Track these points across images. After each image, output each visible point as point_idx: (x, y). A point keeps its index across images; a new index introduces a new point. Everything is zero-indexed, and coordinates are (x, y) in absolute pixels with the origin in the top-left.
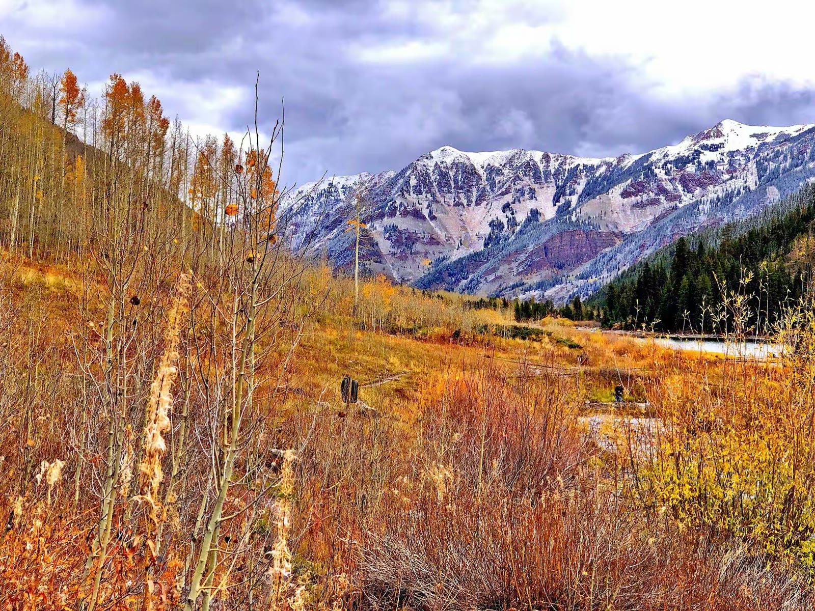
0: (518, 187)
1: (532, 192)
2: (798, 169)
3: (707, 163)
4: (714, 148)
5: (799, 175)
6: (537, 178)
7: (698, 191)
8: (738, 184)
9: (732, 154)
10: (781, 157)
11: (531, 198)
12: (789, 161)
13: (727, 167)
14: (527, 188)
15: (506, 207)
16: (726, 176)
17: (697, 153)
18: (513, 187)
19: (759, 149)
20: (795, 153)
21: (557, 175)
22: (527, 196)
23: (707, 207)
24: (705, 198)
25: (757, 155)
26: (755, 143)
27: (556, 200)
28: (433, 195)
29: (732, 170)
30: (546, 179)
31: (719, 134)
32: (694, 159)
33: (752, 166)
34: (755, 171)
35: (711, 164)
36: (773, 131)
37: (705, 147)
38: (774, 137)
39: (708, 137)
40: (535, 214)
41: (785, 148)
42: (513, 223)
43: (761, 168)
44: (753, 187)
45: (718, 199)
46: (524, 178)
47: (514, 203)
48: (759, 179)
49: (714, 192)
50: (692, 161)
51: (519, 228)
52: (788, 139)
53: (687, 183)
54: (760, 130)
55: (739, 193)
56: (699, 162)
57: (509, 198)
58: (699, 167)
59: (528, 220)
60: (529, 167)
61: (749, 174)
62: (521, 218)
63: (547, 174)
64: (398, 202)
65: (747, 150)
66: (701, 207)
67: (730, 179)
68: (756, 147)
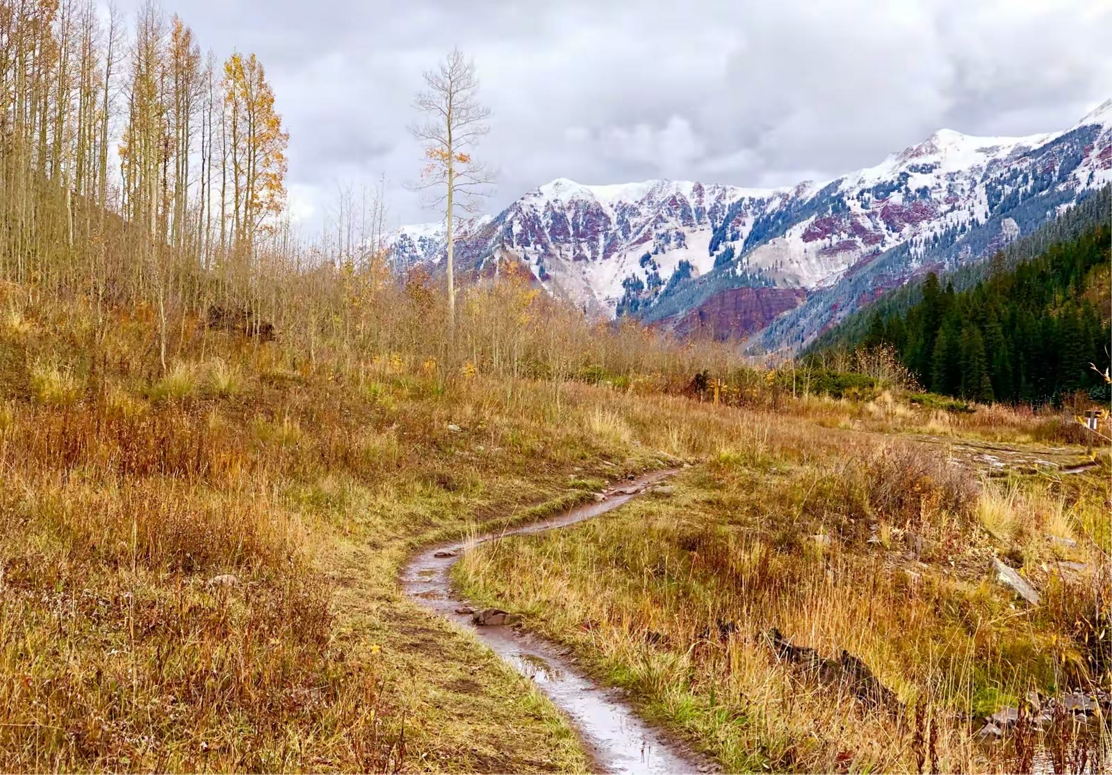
0: (661, 231)
1: (681, 237)
2: (1044, 193)
3: (918, 191)
4: (926, 169)
5: (1046, 201)
6: (686, 217)
7: (907, 229)
8: (962, 216)
9: (951, 176)
10: (1020, 179)
11: (679, 246)
12: (1031, 182)
13: (945, 194)
14: (673, 233)
15: (646, 259)
16: (944, 207)
17: (905, 176)
18: (654, 232)
19: (989, 169)
20: (1039, 171)
21: (713, 213)
22: (673, 243)
23: (921, 250)
24: (917, 238)
25: (986, 177)
26: (983, 160)
27: (713, 247)
28: (545, 246)
29: (952, 200)
30: (699, 217)
31: (933, 150)
32: (900, 184)
33: (980, 191)
34: (984, 198)
35: (924, 192)
36: (1006, 145)
37: (915, 169)
38: (1008, 151)
39: (918, 154)
40: (685, 267)
41: (1025, 164)
42: (655, 281)
43: (993, 193)
44: (982, 221)
45: (935, 238)
46: (669, 219)
47: (656, 253)
48: (991, 209)
49: (928, 229)
50: (898, 188)
51: (663, 288)
52: (1028, 153)
53: (892, 218)
54: (988, 142)
55: (964, 228)
56: (907, 190)
57: (648, 247)
58: (908, 196)
59: (677, 277)
60: (675, 203)
61: (976, 202)
62: (666, 273)
63: (700, 213)
64: (497, 257)
65: (973, 170)
66: (912, 250)
67: (951, 211)
68: (984, 166)
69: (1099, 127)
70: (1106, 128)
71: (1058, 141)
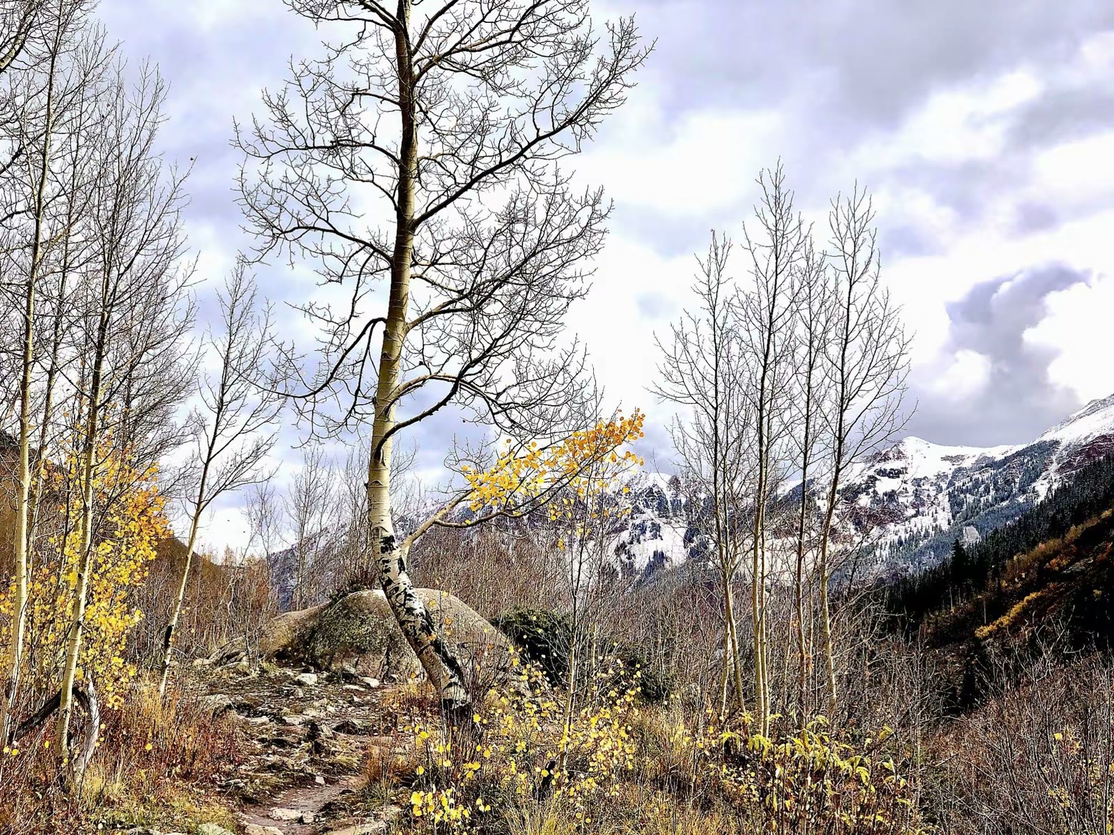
0: (637, 522)
1: (656, 528)
2: (1004, 504)
3: (885, 494)
4: (894, 474)
5: (1006, 512)
6: (662, 509)
7: (875, 531)
8: (924, 522)
9: (917, 482)
10: (982, 489)
11: (655, 536)
12: (992, 493)
13: (911, 499)
14: (649, 524)
15: (621, 548)
16: (911, 512)
17: (873, 480)
18: (631, 522)
19: (954, 477)
20: (1000, 481)
21: (689, 507)
22: (648, 534)
23: (886, 553)
24: (882, 540)
25: (951, 484)
26: (948, 468)
27: (688, 539)
28: (524, 532)
29: (918, 503)
30: (674, 511)
31: (900, 456)
32: (869, 487)
33: (944, 499)
34: (947, 505)
35: (891, 496)
36: (971, 455)
37: (882, 473)
38: (973, 460)
39: (886, 458)
40: (660, 557)
41: (986, 475)
42: (629, 569)
43: (955, 503)
44: (945, 527)
45: (900, 543)
46: (645, 510)
47: (631, 543)
48: (954, 517)
49: (895, 532)
50: (866, 490)
51: (638, 577)
52: (992, 464)
53: (861, 520)
54: (953, 451)
55: (927, 535)
56: (875, 492)
57: (625, 536)
58: (876, 499)
59: (651, 567)
60: (652, 495)
61: (940, 511)
62: (641, 562)
63: (676, 505)
64: (475, 539)
65: (938, 477)
66: (878, 553)
67: (915, 516)
68: (950, 473)
69: (1057, 443)
70: (1064, 443)
71: (1018, 454)
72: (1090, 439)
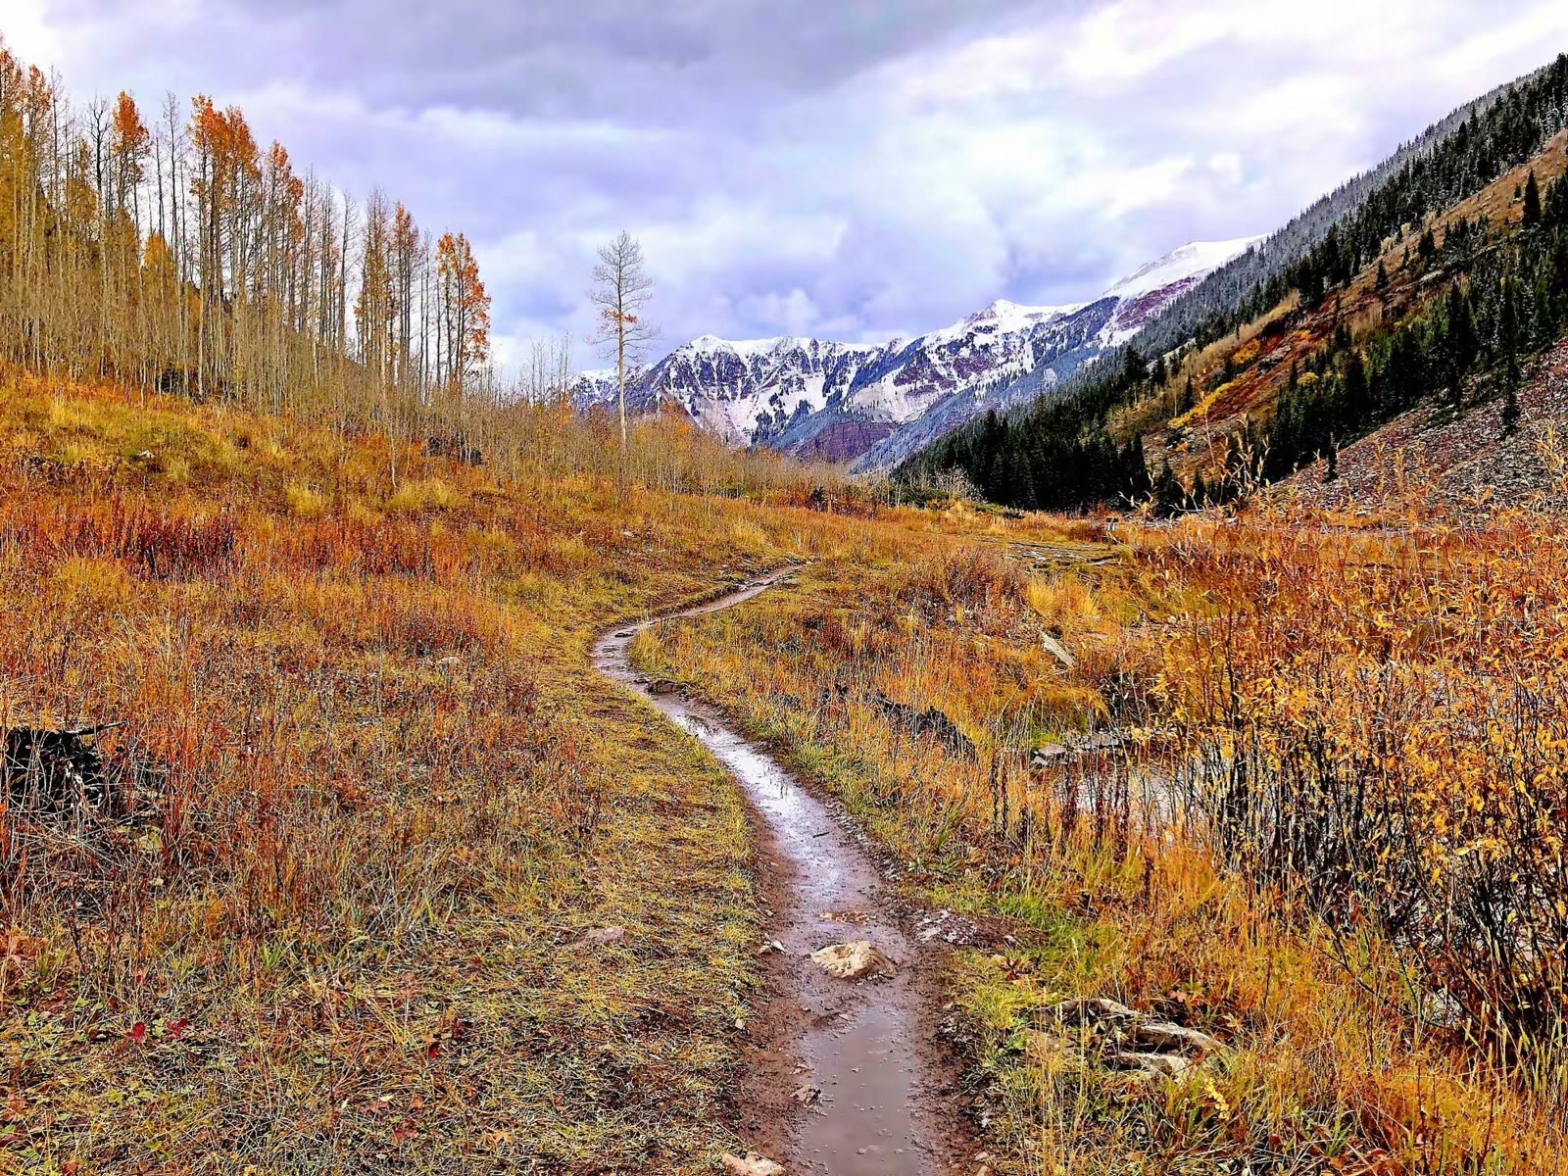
0: (786, 377)
1: (801, 382)
2: (1076, 349)
3: (981, 347)
4: (989, 330)
5: (1077, 356)
6: (805, 367)
7: (973, 376)
8: (1014, 367)
9: (1006, 336)
10: (1058, 338)
11: (800, 388)
12: (1066, 341)
13: (1002, 350)
14: (795, 379)
15: (774, 399)
16: (1001, 360)
17: (971, 336)
18: (781, 377)
19: (1035, 330)
20: (1072, 332)
21: (826, 363)
22: (795, 387)
23: (983, 392)
24: (981, 383)
25: (1032, 336)
26: (1030, 324)
27: (826, 389)
28: (696, 388)
29: (1007, 353)
30: (815, 366)
31: (993, 315)
32: (968, 342)
33: (1028, 347)
34: (1031, 353)
35: (986, 347)
36: (1047, 312)
37: (978, 329)
38: (1049, 317)
39: (981, 318)
40: (804, 406)
41: (1062, 327)
42: (781, 415)
43: (1037, 349)
44: (1029, 370)
45: (994, 384)
46: (792, 367)
47: (781, 394)
48: (1036, 361)
49: (990, 376)
50: (966, 345)
51: (788, 421)
52: (1065, 318)
53: (962, 367)
54: (1034, 310)
55: (1015, 377)
56: (973, 346)
57: (776, 389)
58: (974, 351)
59: (798, 412)
60: (796, 355)
61: (1025, 357)
62: (789, 410)
63: (816, 363)
64: (658, 396)
65: (1022, 331)
66: (977, 393)
67: (1006, 362)
68: (1031, 328)
69: (1117, 298)
70: (1122, 299)
71: (1087, 309)
72: (1142, 296)
